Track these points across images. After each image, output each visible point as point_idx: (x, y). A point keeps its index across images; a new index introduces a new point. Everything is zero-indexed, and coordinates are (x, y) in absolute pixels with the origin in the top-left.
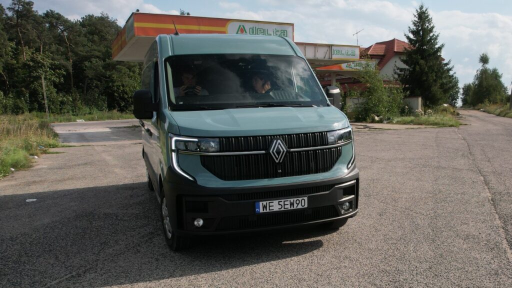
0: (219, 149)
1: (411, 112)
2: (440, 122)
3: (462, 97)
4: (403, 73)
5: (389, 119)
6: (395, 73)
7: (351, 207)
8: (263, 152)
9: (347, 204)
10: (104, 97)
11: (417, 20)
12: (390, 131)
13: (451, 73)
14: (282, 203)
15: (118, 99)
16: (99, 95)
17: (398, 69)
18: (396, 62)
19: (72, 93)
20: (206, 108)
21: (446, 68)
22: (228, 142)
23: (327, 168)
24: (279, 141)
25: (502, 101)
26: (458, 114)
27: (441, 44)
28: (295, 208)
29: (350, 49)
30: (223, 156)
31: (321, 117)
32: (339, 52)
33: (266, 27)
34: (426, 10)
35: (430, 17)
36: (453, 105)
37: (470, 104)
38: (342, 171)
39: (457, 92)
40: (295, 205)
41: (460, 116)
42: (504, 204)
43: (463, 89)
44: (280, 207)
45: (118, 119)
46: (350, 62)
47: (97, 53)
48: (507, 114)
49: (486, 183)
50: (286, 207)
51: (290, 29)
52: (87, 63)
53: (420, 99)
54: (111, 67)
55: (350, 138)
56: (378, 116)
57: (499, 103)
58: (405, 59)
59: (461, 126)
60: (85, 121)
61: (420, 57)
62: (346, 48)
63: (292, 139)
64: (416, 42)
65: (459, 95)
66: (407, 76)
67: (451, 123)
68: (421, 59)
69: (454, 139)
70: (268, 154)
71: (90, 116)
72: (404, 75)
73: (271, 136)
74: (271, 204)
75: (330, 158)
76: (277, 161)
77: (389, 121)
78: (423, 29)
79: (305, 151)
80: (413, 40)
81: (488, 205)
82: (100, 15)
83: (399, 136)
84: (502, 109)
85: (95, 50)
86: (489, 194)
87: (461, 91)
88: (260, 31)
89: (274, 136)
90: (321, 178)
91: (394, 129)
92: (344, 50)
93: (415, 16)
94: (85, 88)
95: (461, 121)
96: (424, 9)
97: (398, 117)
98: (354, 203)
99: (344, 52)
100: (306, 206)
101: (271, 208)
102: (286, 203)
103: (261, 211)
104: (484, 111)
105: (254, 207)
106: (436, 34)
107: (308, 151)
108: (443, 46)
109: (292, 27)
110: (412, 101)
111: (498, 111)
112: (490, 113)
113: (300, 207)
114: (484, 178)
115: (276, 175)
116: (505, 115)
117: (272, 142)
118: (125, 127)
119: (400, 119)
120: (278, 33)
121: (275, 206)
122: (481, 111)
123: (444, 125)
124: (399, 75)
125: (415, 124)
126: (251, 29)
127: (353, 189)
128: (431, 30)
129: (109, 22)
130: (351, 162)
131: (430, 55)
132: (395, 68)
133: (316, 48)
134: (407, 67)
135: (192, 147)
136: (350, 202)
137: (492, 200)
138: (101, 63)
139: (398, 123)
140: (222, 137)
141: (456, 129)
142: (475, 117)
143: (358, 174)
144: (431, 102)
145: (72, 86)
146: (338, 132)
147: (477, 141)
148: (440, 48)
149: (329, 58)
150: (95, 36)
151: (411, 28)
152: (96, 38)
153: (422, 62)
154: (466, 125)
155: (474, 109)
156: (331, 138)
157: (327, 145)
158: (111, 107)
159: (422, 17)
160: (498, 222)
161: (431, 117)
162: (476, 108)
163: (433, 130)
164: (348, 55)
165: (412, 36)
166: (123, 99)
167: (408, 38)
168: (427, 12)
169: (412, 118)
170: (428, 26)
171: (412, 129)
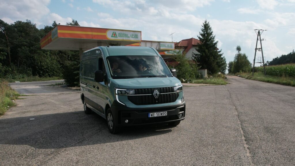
0: (134, 93)
1: (202, 77)
2: (217, 82)
3: (228, 68)
4: (197, 56)
5: (191, 80)
6: (193, 56)
7: (182, 116)
8: (151, 94)
9: (181, 115)
10: (30, 69)
11: (204, 28)
12: (191, 87)
13: (222, 57)
14: (158, 114)
15: (38, 69)
16: (27, 67)
17: (194, 54)
18: (193, 50)
19: (11, 66)
20: (126, 77)
21: (219, 54)
22: (138, 91)
23: (174, 100)
24: (156, 90)
25: (249, 71)
26: (226, 78)
27: (217, 41)
28: (163, 115)
29: (170, 44)
30: (136, 96)
31: (171, 81)
32: (164, 46)
33: (126, 33)
34: (208, 23)
35: (210, 27)
36: (224, 73)
37: (233, 72)
38: (179, 102)
39: (225, 66)
40: (163, 114)
41: (227, 79)
42: (242, 117)
43: (229, 64)
44: (157, 115)
45: (39, 81)
46: (169, 51)
47: (25, 43)
48: (251, 78)
49: (236, 109)
50: (159, 115)
51: (139, 34)
52: (19, 49)
53: (206, 70)
54: (33, 51)
55: (182, 89)
56: (185, 79)
57: (247, 72)
58: (198, 49)
59: (227, 84)
60: (20, 82)
61: (205, 48)
62: (168, 43)
63: (161, 90)
64: (203, 40)
65: (226, 68)
66: (199, 58)
67: (222, 83)
68: (206, 49)
69: (223, 91)
70: (153, 95)
71: (23, 79)
72: (198, 58)
73: (153, 88)
74: (154, 114)
75: (175, 97)
76: (156, 98)
77: (191, 82)
78: (207, 33)
79: (166, 94)
80: (202, 39)
81: (236, 117)
82: (26, 21)
83: (196, 89)
84: (249, 75)
85: (24, 42)
86: (237, 113)
87: (228, 65)
88: (124, 35)
89: (154, 88)
90: (172, 104)
91: (193, 86)
92: (167, 44)
93: (203, 26)
94: (19, 63)
95: (227, 82)
96: (207, 23)
97: (195, 80)
98: (184, 114)
99: (166, 46)
100: (167, 115)
101: (154, 116)
102: (159, 114)
103: (150, 116)
104: (240, 76)
105: (148, 115)
106: (214, 35)
107: (167, 94)
108: (217, 42)
109: (140, 33)
110: (202, 71)
111: (247, 76)
112: (243, 78)
113: (164, 115)
114: (236, 107)
115: (156, 103)
116: (250, 78)
117: (154, 90)
118: (47, 86)
119: (196, 81)
120: (133, 36)
121: (156, 115)
122: (238, 76)
123: (218, 84)
124: (195, 58)
125: (204, 83)
126: (119, 34)
127: (183, 109)
128: (211, 34)
129: (31, 25)
130: (182, 98)
131: (210, 47)
132: (193, 54)
133: (152, 44)
134: (199, 53)
135: (123, 92)
136: (182, 114)
137: (238, 115)
138: (28, 49)
139: (195, 83)
140: (136, 89)
141: (224, 86)
142: (235, 80)
143: (185, 103)
144: (212, 72)
145: (10, 62)
146: (177, 87)
147: (234, 91)
148: (216, 43)
149: (159, 49)
150: (22, 33)
151: (201, 33)
152: (23, 34)
153: (207, 51)
154: (230, 84)
155: (235, 75)
156: (175, 89)
157: (174, 92)
158: (34, 74)
159: (206, 27)
160: (239, 122)
161: (212, 80)
162: (236, 74)
163: (213, 86)
164: (169, 47)
165: (201, 37)
166: (42, 70)
167: (199, 38)
168: (208, 24)
169: (202, 80)
170: (209, 32)
171: (202, 86)
